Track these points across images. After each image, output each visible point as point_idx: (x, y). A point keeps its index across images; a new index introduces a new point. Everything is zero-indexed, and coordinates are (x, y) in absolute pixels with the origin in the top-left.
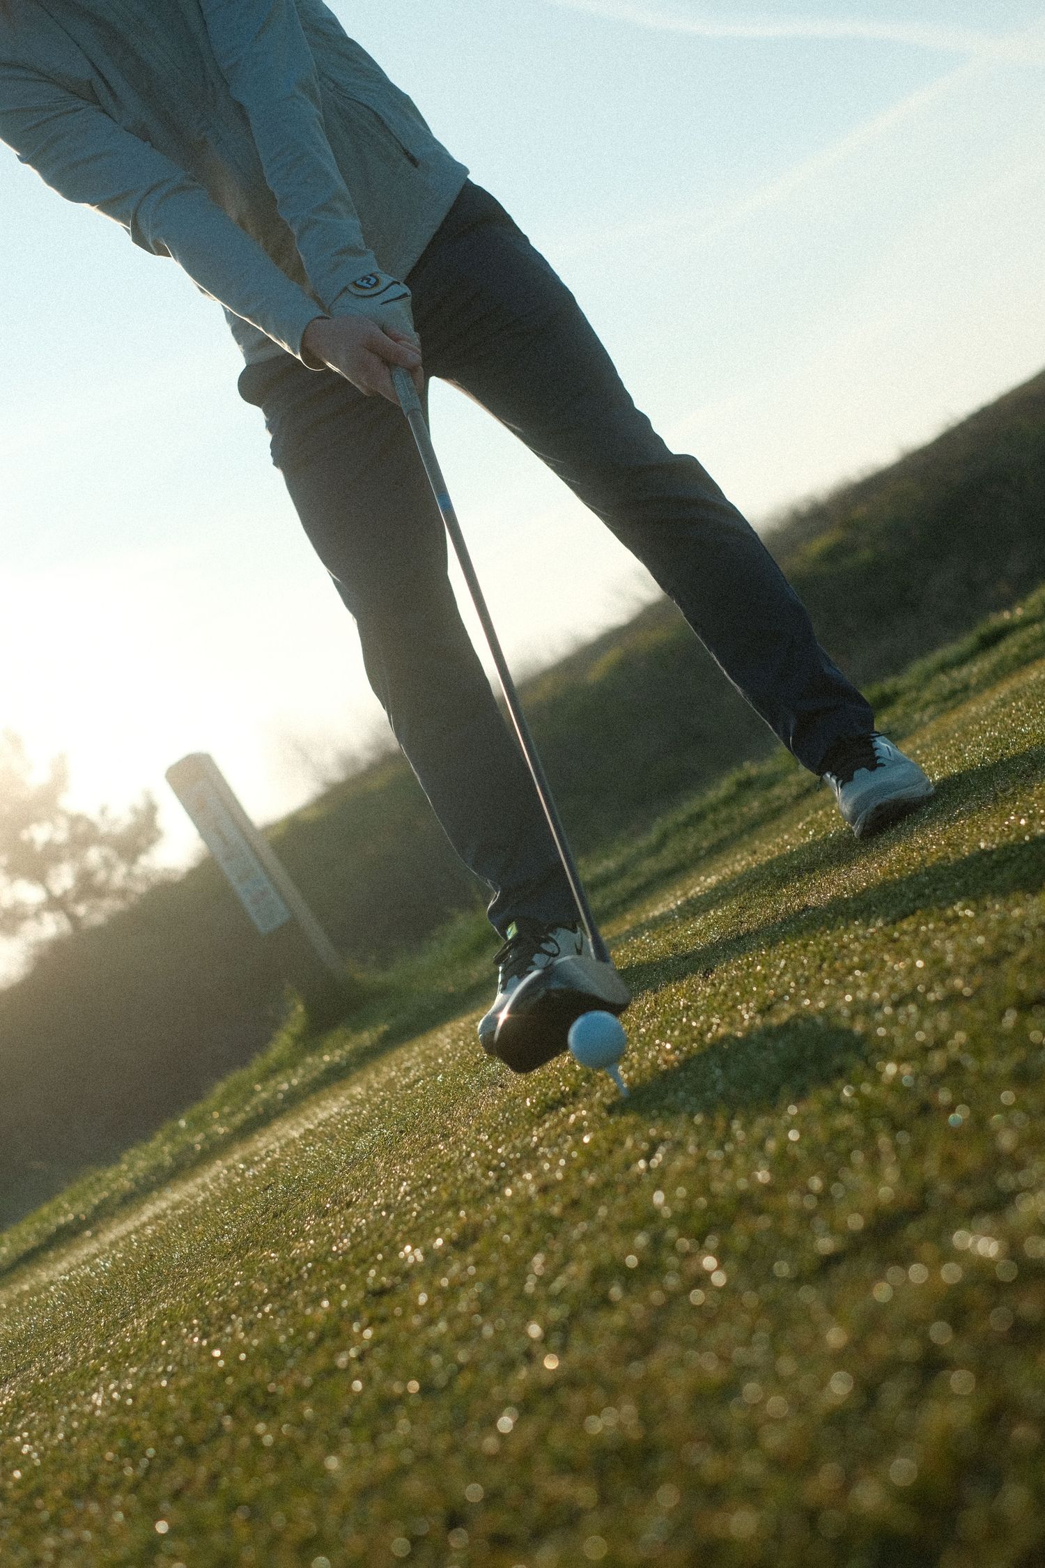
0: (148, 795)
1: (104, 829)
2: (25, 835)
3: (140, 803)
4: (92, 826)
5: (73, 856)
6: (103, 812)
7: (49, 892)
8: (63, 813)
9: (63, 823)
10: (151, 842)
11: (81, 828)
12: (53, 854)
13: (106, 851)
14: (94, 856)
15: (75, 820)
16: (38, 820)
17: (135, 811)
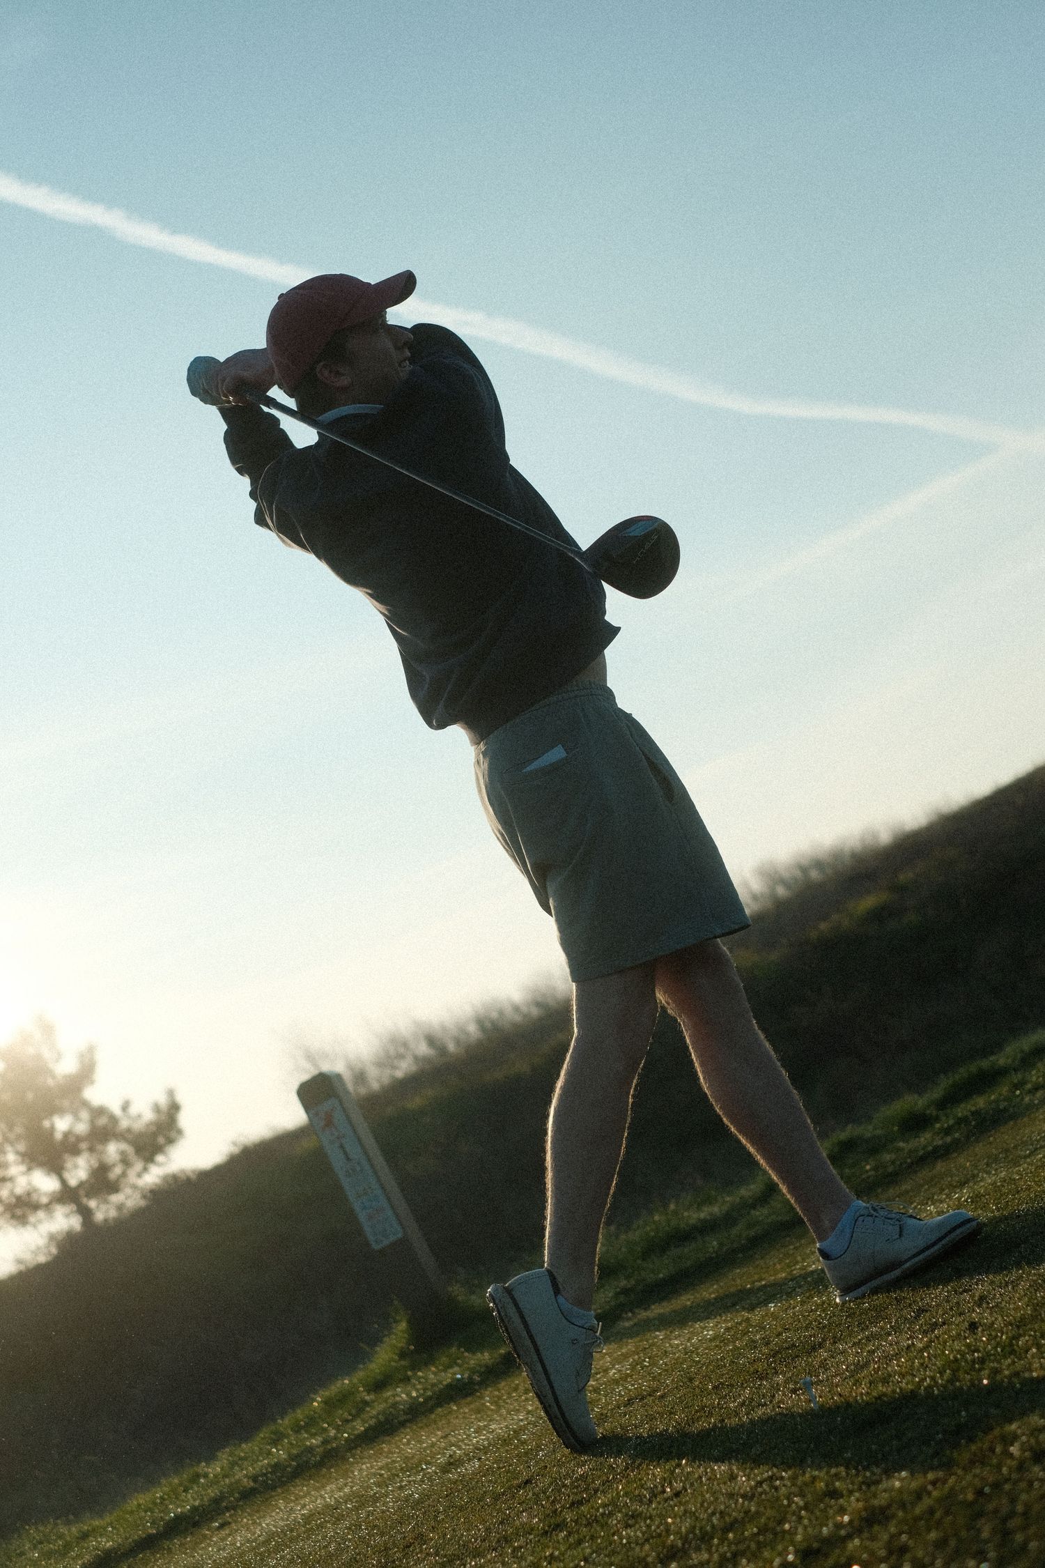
0: (171, 1093)
1: (124, 1124)
2: (46, 1124)
3: (163, 1100)
4: (113, 1119)
5: (91, 1150)
6: (125, 1107)
7: (63, 1182)
8: (85, 1104)
9: (85, 1115)
10: (171, 1141)
11: (102, 1121)
12: (71, 1146)
13: (124, 1146)
14: (113, 1150)
15: (100, 1111)
16: (60, 1111)
17: (157, 1108)
